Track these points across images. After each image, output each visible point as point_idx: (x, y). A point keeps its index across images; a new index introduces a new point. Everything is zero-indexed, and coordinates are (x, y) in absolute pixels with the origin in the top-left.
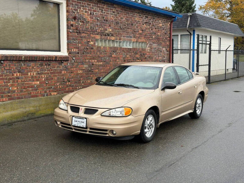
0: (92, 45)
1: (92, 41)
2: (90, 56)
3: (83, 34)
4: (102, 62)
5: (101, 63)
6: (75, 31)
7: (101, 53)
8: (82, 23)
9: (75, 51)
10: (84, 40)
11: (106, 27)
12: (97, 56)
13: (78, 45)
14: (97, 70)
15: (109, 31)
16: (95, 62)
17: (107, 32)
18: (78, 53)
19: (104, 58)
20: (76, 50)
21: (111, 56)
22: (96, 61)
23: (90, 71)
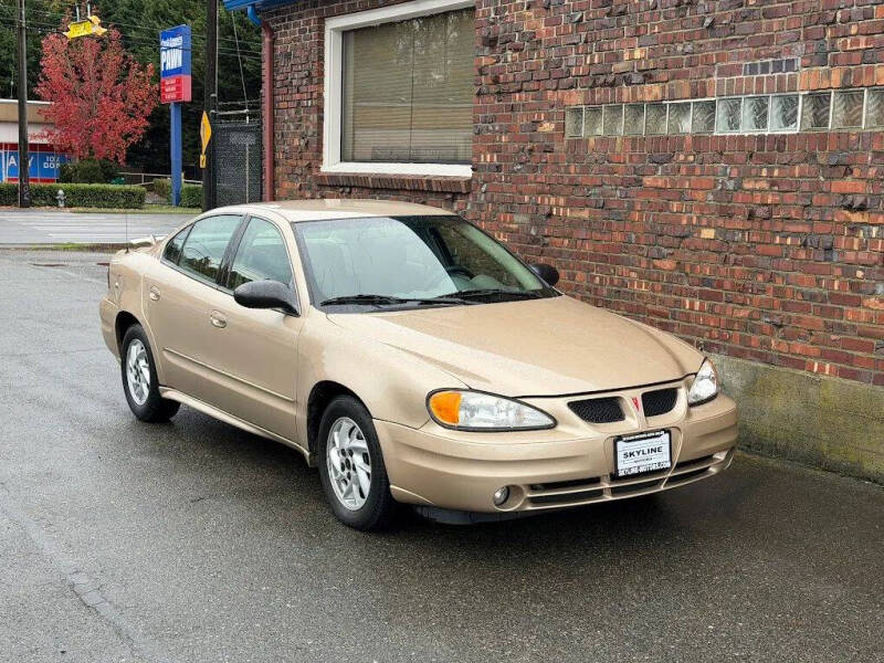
0: (549, 136)
1: (549, 119)
2: (539, 180)
3: (517, 95)
4: (587, 206)
5: (585, 214)
6: (493, 89)
7: (585, 170)
8: (517, 54)
9: (488, 160)
10: (522, 119)
11: (615, 45)
12: (567, 182)
13: (500, 137)
14: (566, 241)
15: (631, 59)
16: (557, 205)
17: (619, 67)
18: (498, 168)
19: (597, 190)
20: (492, 158)
21: (639, 182)
22: (562, 201)
23: (535, 240)
